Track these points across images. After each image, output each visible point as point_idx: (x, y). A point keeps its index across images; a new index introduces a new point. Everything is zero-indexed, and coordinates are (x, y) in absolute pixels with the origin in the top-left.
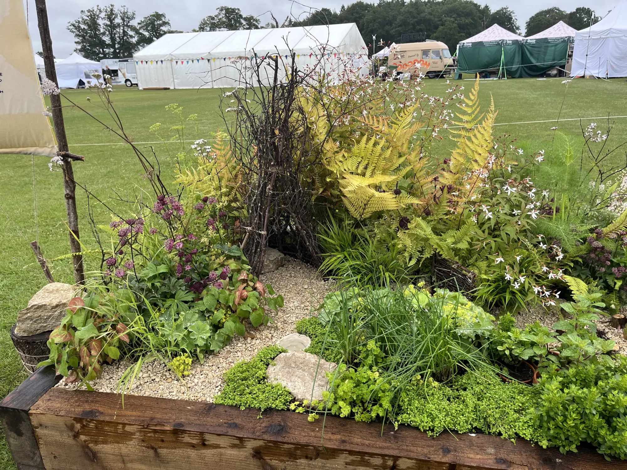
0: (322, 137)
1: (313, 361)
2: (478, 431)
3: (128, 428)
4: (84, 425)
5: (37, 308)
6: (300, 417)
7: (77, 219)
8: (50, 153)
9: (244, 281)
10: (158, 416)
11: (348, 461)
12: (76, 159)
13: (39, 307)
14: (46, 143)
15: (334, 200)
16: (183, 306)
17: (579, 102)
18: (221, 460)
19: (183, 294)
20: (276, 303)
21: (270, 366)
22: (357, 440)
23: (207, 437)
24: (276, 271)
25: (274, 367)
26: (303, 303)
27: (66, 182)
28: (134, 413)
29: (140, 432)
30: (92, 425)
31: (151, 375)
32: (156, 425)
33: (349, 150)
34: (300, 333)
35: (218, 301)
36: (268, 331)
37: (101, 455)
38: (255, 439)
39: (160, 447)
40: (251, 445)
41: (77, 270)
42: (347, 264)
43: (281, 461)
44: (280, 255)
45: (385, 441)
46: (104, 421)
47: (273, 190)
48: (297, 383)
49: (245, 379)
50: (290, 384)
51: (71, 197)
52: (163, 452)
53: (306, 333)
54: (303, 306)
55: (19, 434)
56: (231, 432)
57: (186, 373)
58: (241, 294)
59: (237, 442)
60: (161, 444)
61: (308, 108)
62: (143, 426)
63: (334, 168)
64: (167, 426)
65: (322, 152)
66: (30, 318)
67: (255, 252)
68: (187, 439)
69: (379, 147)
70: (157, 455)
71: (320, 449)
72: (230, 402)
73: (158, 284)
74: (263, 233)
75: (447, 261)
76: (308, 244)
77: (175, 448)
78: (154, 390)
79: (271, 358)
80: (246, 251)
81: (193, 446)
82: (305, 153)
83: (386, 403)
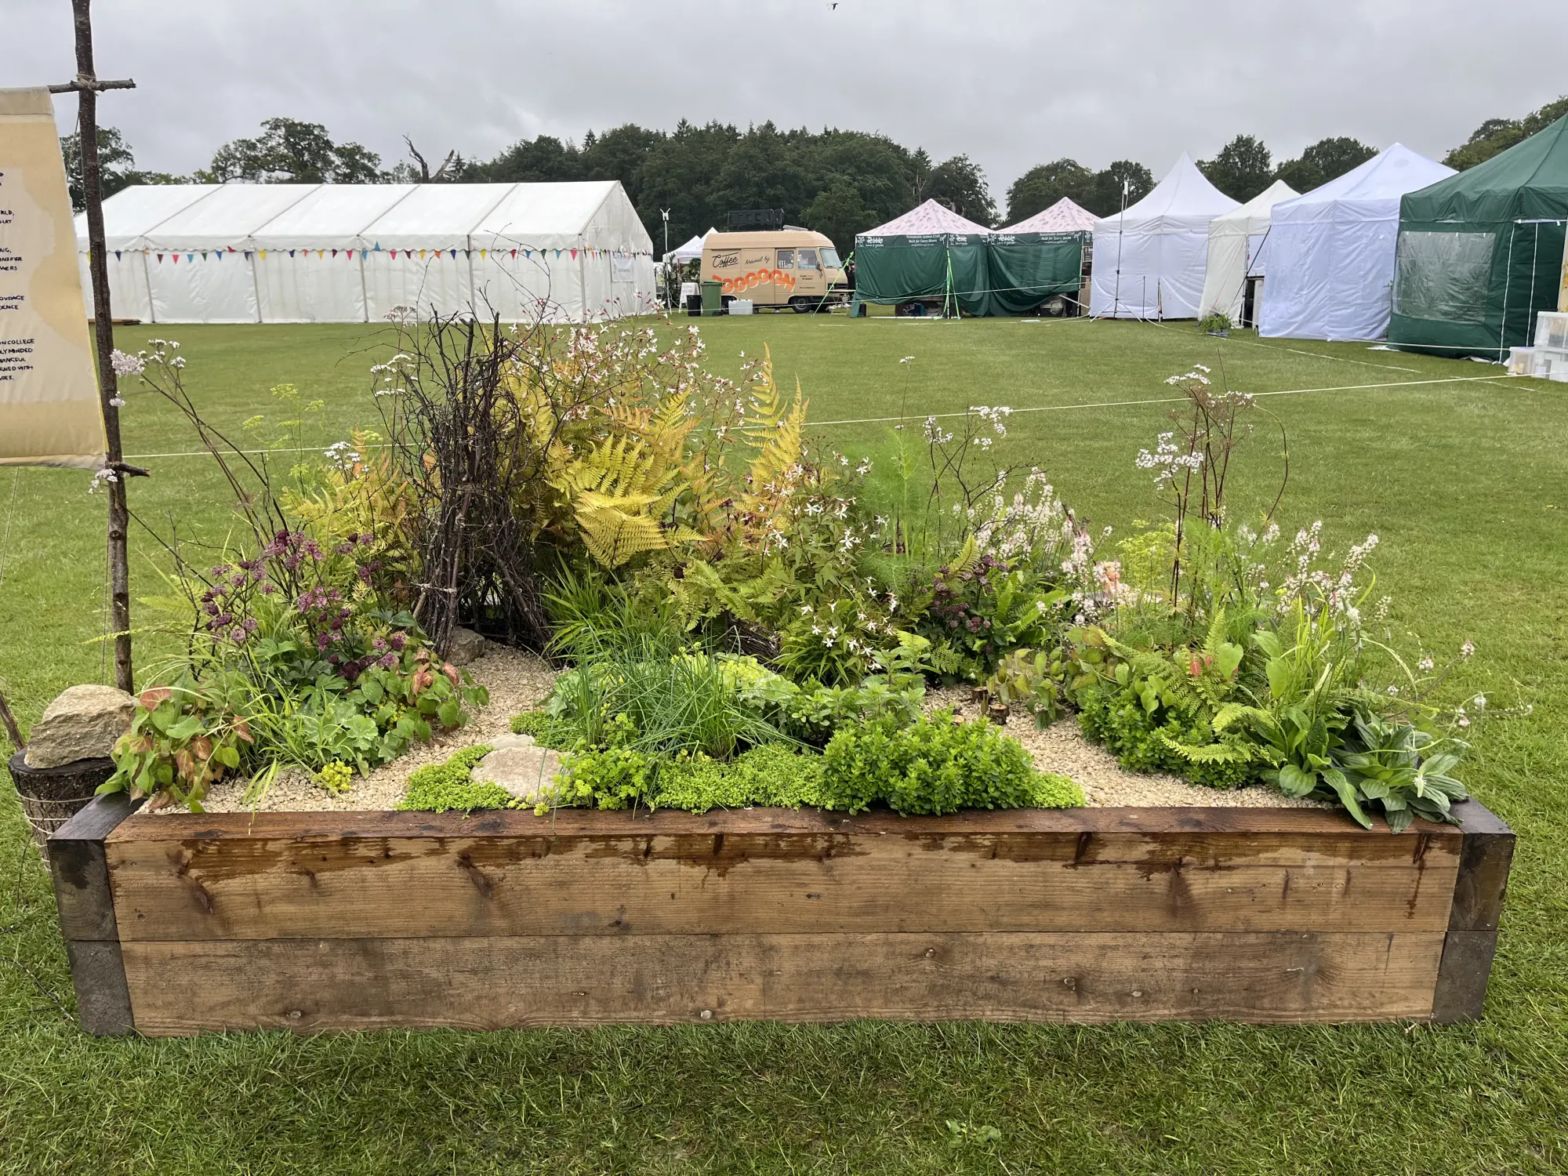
0: (545, 438)
1: (541, 754)
2: (756, 804)
3: (271, 846)
4: (199, 851)
5: (64, 721)
6: (524, 813)
7: (127, 574)
8: (94, 463)
9: (423, 661)
10: (316, 828)
11: (589, 851)
12: (136, 473)
13: (68, 719)
14: (90, 447)
15: (569, 539)
16: (330, 696)
17: (1088, 373)
18: (411, 878)
19: (329, 680)
20: (476, 698)
21: (474, 767)
22: (599, 826)
23: (392, 843)
25: (482, 767)
27: (114, 511)
28: (278, 828)
29: (290, 849)
30: (212, 849)
32: (315, 837)
33: (586, 460)
34: (519, 733)
35: (385, 690)
36: (466, 736)
37: (223, 898)
38: (462, 838)
39: (319, 871)
40: (455, 847)
41: (121, 663)
43: (498, 866)
44: (477, 639)
45: (638, 823)
46: (232, 840)
47: (465, 522)
48: (516, 781)
49: (440, 781)
50: (505, 783)
51: (119, 537)
52: (324, 877)
53: (525, 732)
55: (81, 884)
56: (426, 833)
57: (344, 786)
58: (422, 678)
59: (436, 845)
60: (322, 865)
61: (521, 393)
62: (296, 839)
63: (560, 486)
64: (331, 836)
65: (546, 460)
66: (51, 738)
67: (438, 624)
68: (362, 851)
69: (635, 454)
70: (314, 883)
71: (552, 839)
72: (421, 806)
74: (450, 590)
75: (742, 621)
76: (526, 609)
77: (343, 868)
78: (298, 806)
79: (476, 760)
80: (422, 620)
81: (371, 861)
82: (517, 462)
83: (638, 780)
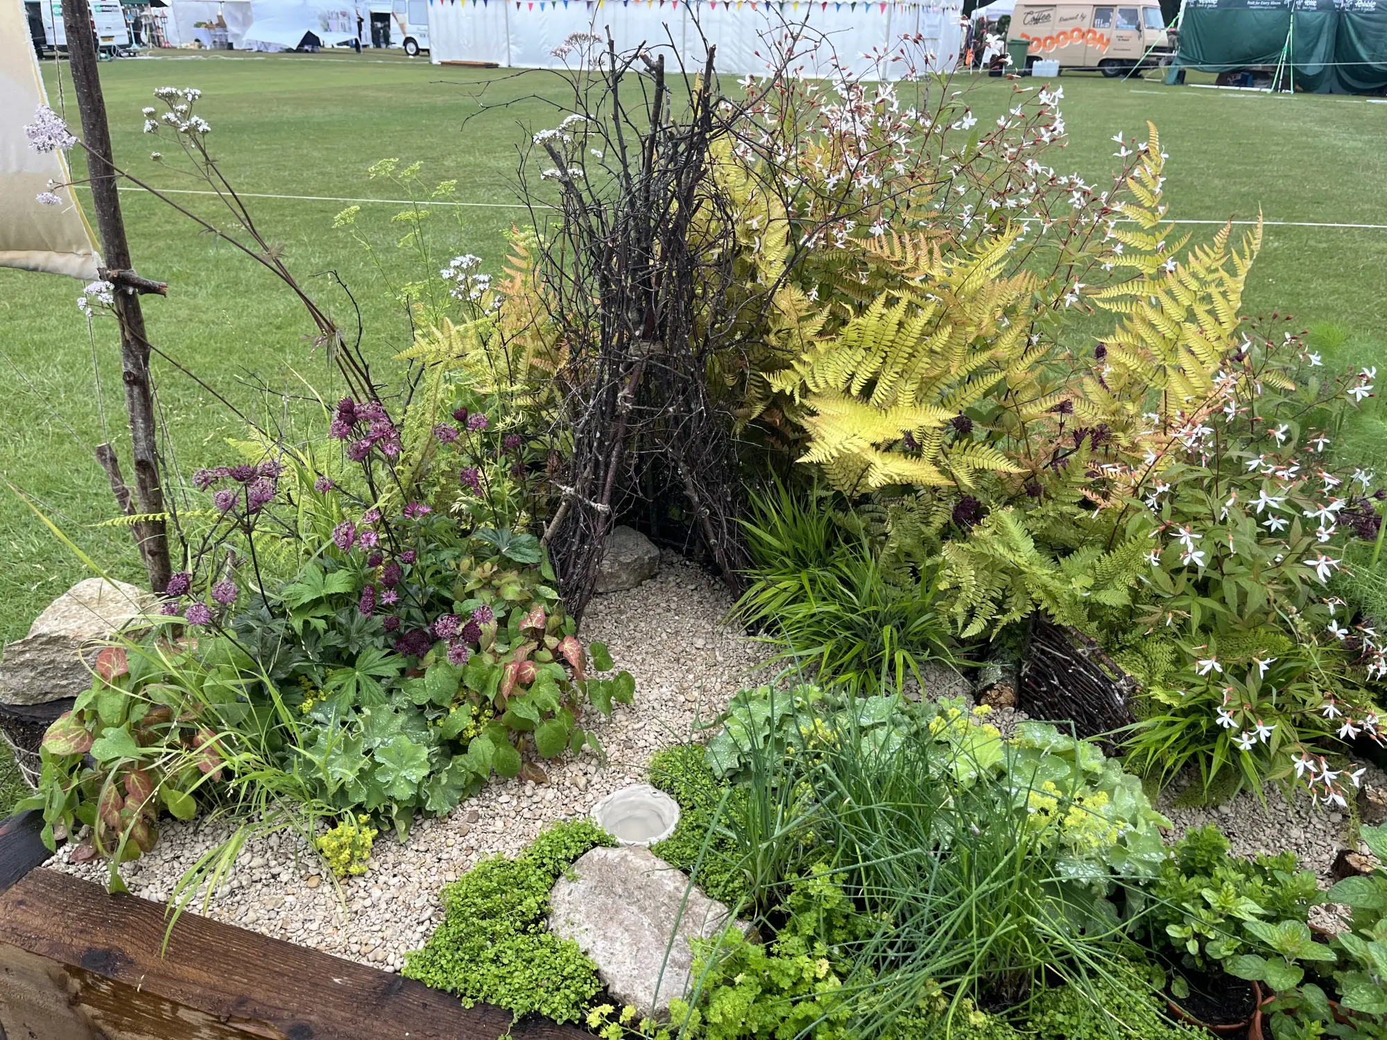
0: (773, 275)
1: (670, 887)
3: (182, 1013)
4: (88, 985)
5: (47, 643)
9: (536, 634)
10: (259, 994)
12: (148, 289)
14: (69, 244)
15: (792, 436)
16: (372, 689)
19: (377, 659)
20: (610, 694)
21: (562, 879)
24: (634, 591)
25: (572, 885)
26: (683, 691)
27: (127, 344)
28: (204, 977)
29: (212, 1028)
31: (273, 863)
32: (247, 1021)
34: (657, 785)
35: (461, 682)
36: (582, 766)
41: (154, 554)
42: (802, 610)
44: (648, 552)
47: (635, 402)
48: (618, 944)
49: (490, 915)
50: (601, 944)
51: (138, 381)
53: (670, 790)
54: (682, 698)
57: (354, 869)
58: (519, 671)
62: (218, 1017)
64: (272, 1029)
65: (770, 311)
66: (31, 665)
69: (916, 324)
72: (441, 979)
73: (321, 624)
74: (599, 507)
75: (1065, 630)
76: (712, 541)
78: (269, 907)
79: (567, 859)
